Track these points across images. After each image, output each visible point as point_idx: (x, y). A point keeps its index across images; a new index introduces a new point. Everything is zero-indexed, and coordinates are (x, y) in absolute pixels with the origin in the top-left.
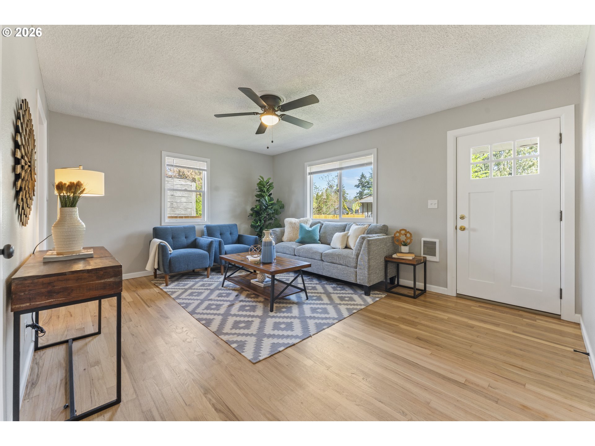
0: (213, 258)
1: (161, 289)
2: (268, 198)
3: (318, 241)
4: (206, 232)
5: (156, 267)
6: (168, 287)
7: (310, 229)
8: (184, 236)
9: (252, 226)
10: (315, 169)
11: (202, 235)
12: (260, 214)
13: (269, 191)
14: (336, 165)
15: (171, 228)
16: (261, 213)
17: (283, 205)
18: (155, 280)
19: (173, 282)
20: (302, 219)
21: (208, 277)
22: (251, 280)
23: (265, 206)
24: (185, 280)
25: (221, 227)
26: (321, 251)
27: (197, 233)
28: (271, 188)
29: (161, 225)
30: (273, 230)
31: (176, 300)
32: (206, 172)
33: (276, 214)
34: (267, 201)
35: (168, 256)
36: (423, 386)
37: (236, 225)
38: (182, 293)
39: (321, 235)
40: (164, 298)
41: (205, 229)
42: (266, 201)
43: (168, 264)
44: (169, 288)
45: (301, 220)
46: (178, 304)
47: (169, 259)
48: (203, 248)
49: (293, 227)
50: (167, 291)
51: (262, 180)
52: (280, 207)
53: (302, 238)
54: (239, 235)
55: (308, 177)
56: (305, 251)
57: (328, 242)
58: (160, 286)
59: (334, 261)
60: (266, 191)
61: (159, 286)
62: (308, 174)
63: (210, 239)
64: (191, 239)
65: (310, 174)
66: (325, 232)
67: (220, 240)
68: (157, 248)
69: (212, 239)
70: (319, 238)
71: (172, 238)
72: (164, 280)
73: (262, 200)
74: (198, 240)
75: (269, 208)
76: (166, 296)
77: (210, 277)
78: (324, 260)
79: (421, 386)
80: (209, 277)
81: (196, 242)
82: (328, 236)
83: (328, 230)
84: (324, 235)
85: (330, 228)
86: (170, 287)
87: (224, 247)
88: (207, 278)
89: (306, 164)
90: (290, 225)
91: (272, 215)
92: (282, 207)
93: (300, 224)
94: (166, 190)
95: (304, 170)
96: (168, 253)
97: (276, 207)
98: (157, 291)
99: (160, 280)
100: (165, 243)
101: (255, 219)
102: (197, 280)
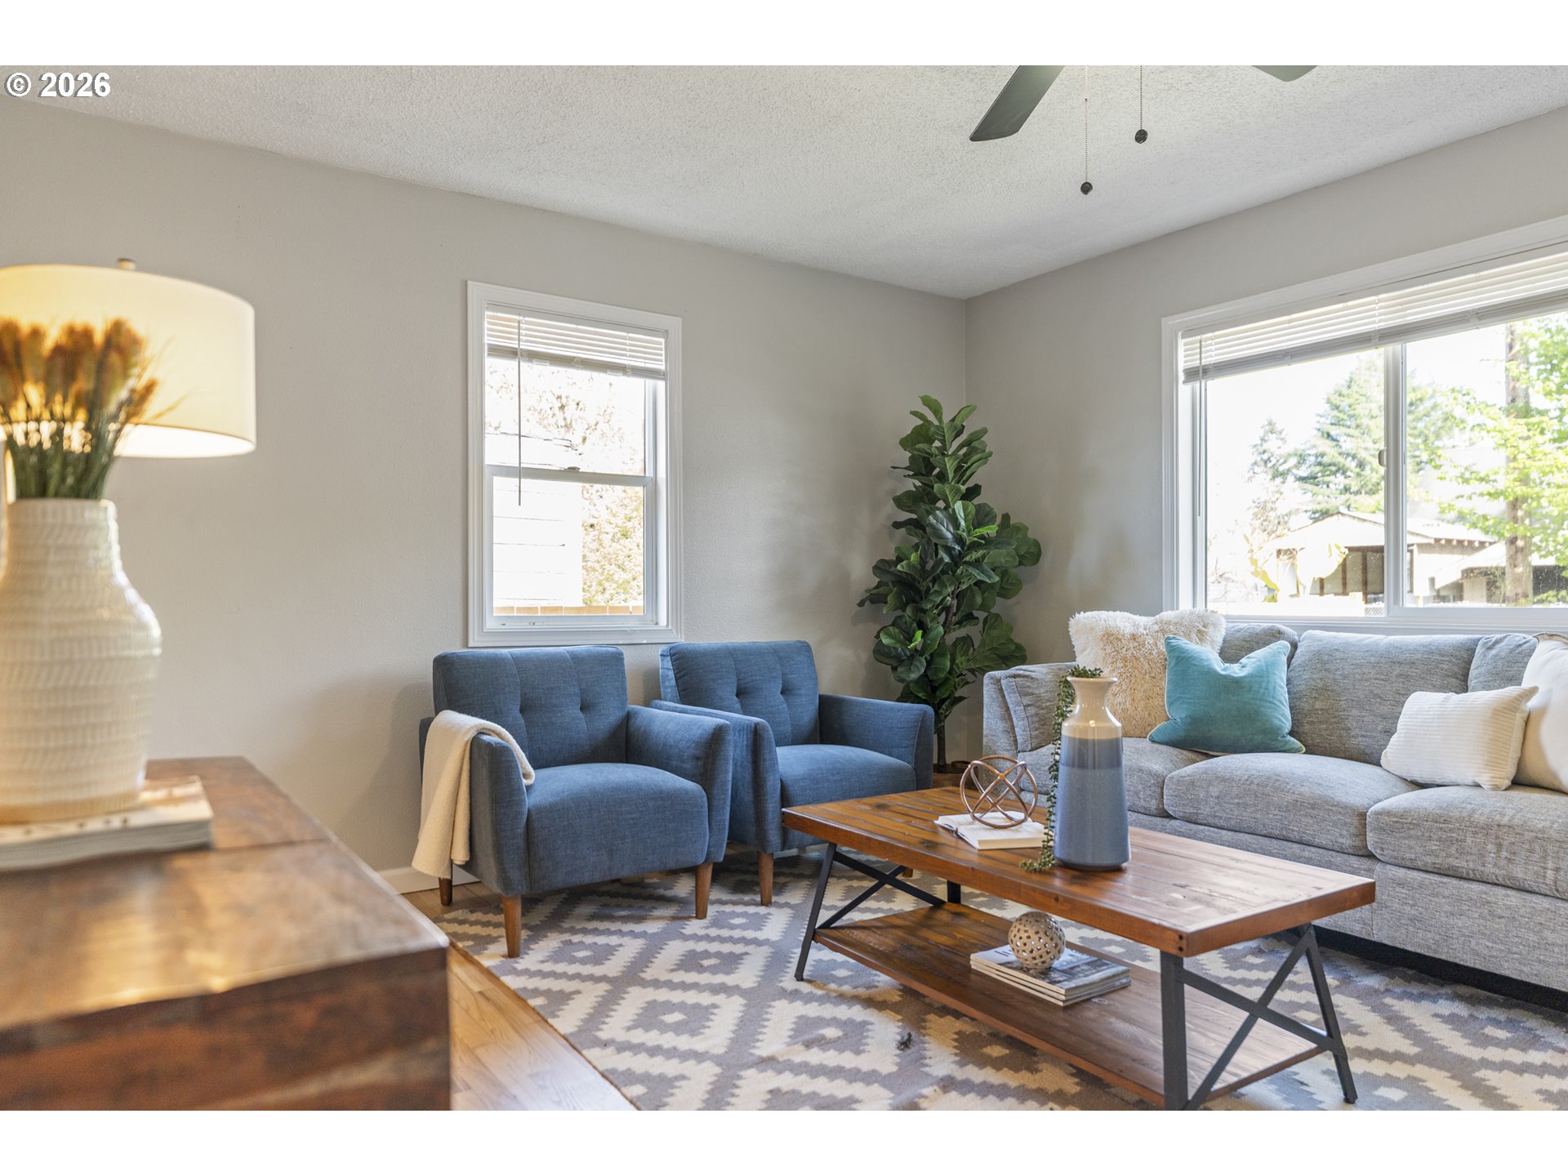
0: (727, 817)
1: (488, 973)
2: (965, 510)
3: (1289, 738)
4: (673, 682)
5: (460, 855)
6: (522, 963)
7: (1232, 671)
8: (578, 700)
9: (881, 653)
10: (1219, 346)
11: (652, 695)
12: (918, 591)
13: (968, 473)
14: (1372, 312)
15: (518, 661)
16: (923, 589)
17: (1037, 544)
18: (447, 916)
19: (538, 931)
20: (1160, 615)
21: (701, 914)
22: (973, 956)
23: (949, 550)
24: (591, 925)
25: (737, 657)
27: (633, 687)
28: (975, 458)
29: (466, 645)
30: (1015, 676)
31: (585, 1052)
32: (661, 385)
33: (1000, 595)
34: (963, 523)
35: (521, 802)
37: (805, 648)
38: (600, 1004)
39: (1305, 706)
40: (516, 1031)
41: (667, 669)
42: (957, 526)
43: (520, 842)
44: (527, 972)
45: (1168, 623)
46: (603, 1075)
47: (525, 816)
48: (675, 763)
49: (1125, 659)
50: (525, 989)
51: (931, 417)
52: (1021, 557)
53: (1194, 721)
54: (821, 698)
55: (1184, 391)
56: (1235, 791)
57: (1354, 741)
58: (479, 953)
59: (1462, 864)
60: (951, 475)
61: (476, 957)
62: (1182, 377)
63: (705, 720)
64: (608, 718)
65: (1193, 374)
66: (1325, 689)
67: (756, 725)
68: (463, 759)
69: (716, 716)
70: (1293, 720)
71: (522, 711)
72: (501, 918)
73: (936, 518)
74: (638, 722)
75: (967, 559)
76: (526, 1018)
77: (712, 910)
78: (1377, 853)
80: (704, 916)
81: (632, 729)
82: (1355, 712)
83: (1345, 677)
84: (1318, 705)
85: (1360, 666)
86: (531, 960)
87: (774, 759)
88: (697, 917)
89: (1168, 323)
90: (1109, 649)
91: (979, 600)
92: (1032, 555)
93: (1168, 644)
94: (486, 471)
95: (1158, 357)
96: (520, 789)
97: (1001, 555)
98: (476, 988)
99: (473, 917)
100: (498, 735)
101: (898, 618)
102: (652, 927)
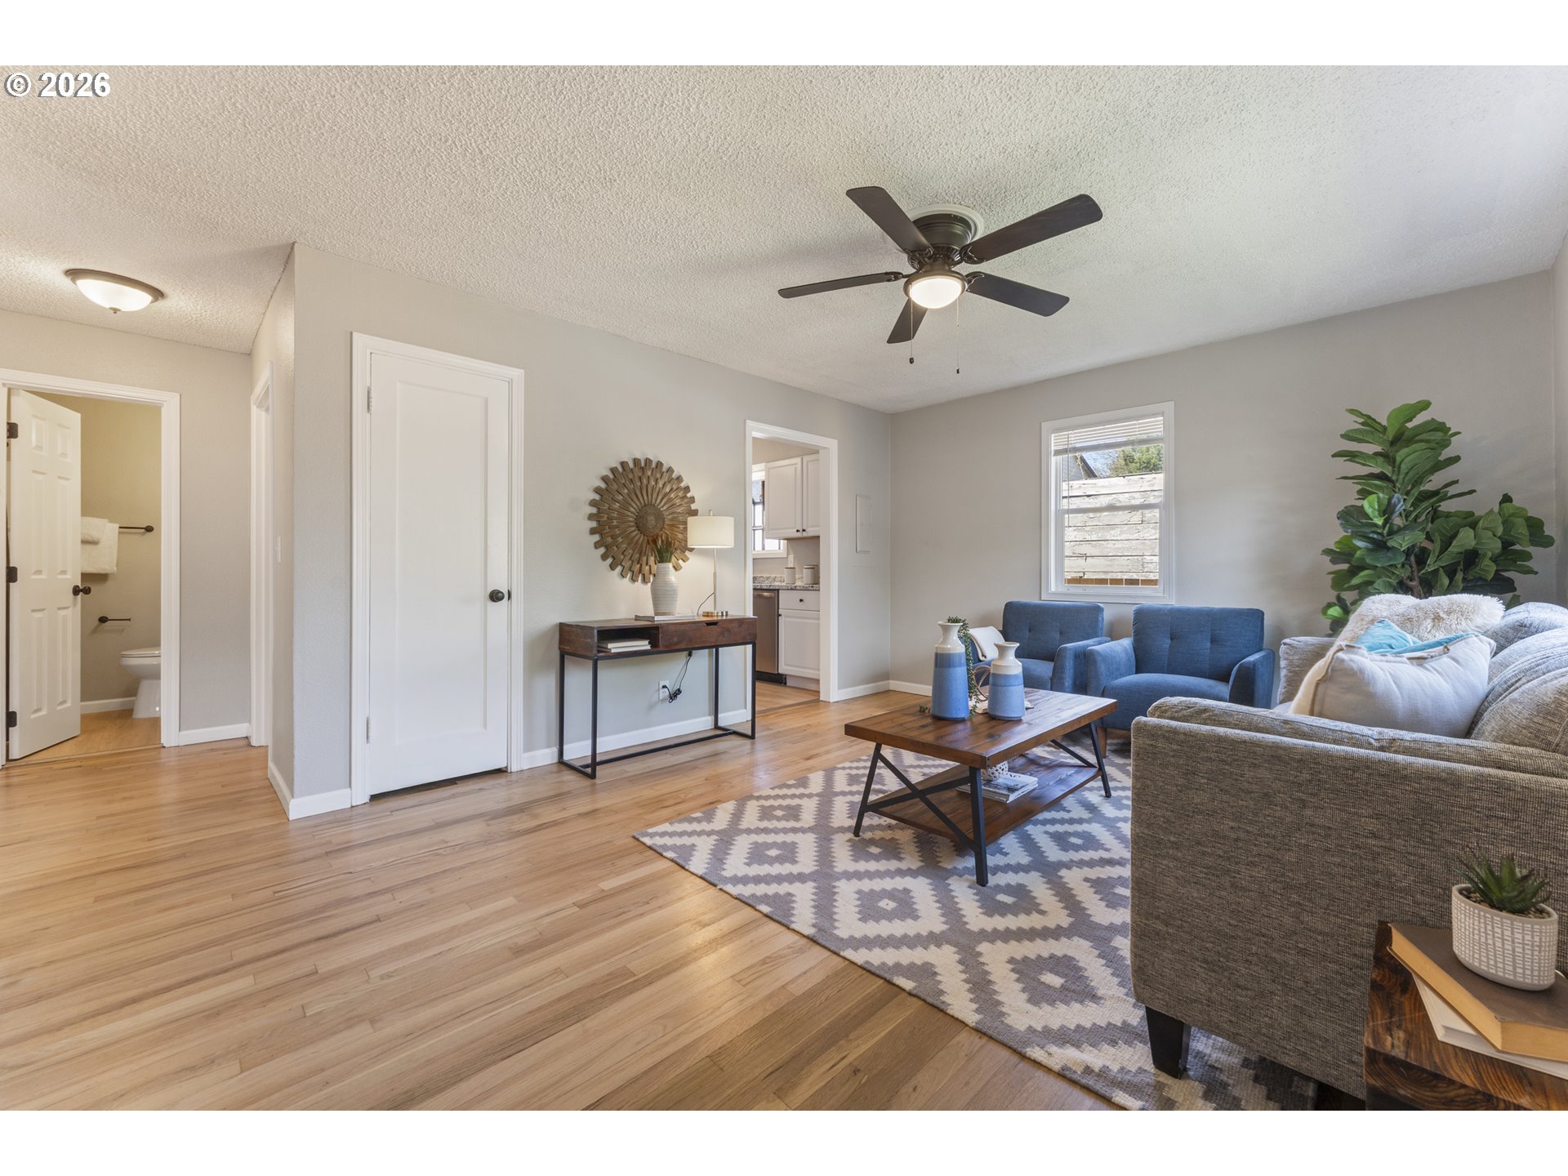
8: (1058, 629)
29: (1040, 599)
36: (421, 1034)
79: (423, 1031)
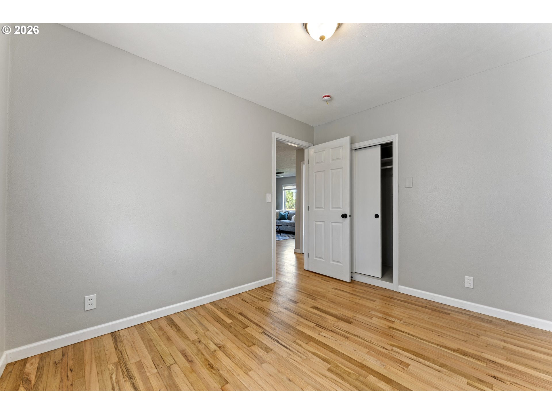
3: (287, 219)
7: (284, 214)
20: (280, 210)
26: (287, 222)
39: (288, 217)
55: (284, 191)
57: (290, 219)
59: (291, 225)
65: (284, 190)
66: (289, 215)
82: (290, 217)
85: (291, 214)
89: (282, 185)
95: (282, 188)
